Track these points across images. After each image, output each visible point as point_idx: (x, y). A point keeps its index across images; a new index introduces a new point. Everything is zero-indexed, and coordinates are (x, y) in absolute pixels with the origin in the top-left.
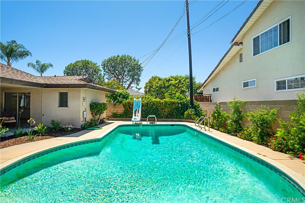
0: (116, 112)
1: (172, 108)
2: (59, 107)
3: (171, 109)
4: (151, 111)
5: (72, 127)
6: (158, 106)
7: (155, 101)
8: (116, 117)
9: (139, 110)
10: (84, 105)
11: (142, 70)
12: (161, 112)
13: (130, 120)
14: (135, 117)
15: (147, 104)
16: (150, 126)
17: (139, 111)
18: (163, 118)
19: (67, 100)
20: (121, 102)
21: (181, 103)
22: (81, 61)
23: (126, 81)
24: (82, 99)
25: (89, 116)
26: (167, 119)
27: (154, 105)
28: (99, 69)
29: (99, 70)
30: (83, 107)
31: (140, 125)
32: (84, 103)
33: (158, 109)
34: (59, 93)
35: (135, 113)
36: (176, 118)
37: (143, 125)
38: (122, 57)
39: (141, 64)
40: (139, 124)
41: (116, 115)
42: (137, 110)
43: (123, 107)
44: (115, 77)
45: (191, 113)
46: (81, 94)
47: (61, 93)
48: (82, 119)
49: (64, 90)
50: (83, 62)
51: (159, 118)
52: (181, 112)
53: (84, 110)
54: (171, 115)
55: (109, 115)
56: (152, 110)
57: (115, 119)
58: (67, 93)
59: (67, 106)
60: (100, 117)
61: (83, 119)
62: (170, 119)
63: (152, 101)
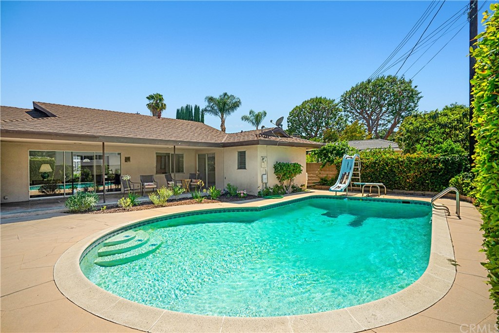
0: (326, 177)
1: (424, 171)
2: (238, 169)
3: (421, 173)
4: (382, 176)
5: (245, 193)
6: (394, 167)
7: (388, 159)
8: (324, 184)
9: (349, 173)
10: (263, 166)
11: (420, 98)
12: (399, 178)
13: (328, 189)
14: (340, 185)
15: (375, 163)
16: (362, 200)
17: (348, 175)
18: (404, 189)
19: (245, 161)
20: (332, 161)
21: (445, 162)
22: (310, 100)
23: (386, 122)
24: (259, 159)
25: (272, 181)
26: (412, 192)
27: (388, 165)
28: (338, 108)
29: (338, 110)
30: (262, 169)
31: (345, 198)
32: (263, 164)
33: (395, 172)
34: (237, 152)
35: (342, 178)
36: (431, 191)
37: (351, 199)
38: (376, 82)
39: (416, 87)
40: (345, 196)
41: (326, 181)
42: (346, 173)
43: (335, 169)
44: (364, 118)
45: (463, 180)
46: (258, 153)
47: (240, 152)
48: (260, 183)
49: (242, 149)
50: (313, 101)
51: (397, 189)
52: (443, 179)
53: (265, 173)
54: (422, 184)
55: (316, 182)
56: (383, 173)
57: (323, 187)
58: (245, 152)
59: (245, 168)
60: (292, 184)
61: (262, 184)
62: (420, 192)
63: (383, 159)
